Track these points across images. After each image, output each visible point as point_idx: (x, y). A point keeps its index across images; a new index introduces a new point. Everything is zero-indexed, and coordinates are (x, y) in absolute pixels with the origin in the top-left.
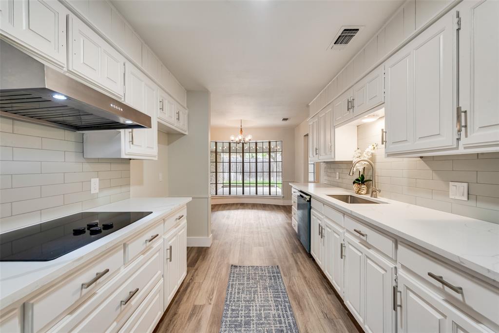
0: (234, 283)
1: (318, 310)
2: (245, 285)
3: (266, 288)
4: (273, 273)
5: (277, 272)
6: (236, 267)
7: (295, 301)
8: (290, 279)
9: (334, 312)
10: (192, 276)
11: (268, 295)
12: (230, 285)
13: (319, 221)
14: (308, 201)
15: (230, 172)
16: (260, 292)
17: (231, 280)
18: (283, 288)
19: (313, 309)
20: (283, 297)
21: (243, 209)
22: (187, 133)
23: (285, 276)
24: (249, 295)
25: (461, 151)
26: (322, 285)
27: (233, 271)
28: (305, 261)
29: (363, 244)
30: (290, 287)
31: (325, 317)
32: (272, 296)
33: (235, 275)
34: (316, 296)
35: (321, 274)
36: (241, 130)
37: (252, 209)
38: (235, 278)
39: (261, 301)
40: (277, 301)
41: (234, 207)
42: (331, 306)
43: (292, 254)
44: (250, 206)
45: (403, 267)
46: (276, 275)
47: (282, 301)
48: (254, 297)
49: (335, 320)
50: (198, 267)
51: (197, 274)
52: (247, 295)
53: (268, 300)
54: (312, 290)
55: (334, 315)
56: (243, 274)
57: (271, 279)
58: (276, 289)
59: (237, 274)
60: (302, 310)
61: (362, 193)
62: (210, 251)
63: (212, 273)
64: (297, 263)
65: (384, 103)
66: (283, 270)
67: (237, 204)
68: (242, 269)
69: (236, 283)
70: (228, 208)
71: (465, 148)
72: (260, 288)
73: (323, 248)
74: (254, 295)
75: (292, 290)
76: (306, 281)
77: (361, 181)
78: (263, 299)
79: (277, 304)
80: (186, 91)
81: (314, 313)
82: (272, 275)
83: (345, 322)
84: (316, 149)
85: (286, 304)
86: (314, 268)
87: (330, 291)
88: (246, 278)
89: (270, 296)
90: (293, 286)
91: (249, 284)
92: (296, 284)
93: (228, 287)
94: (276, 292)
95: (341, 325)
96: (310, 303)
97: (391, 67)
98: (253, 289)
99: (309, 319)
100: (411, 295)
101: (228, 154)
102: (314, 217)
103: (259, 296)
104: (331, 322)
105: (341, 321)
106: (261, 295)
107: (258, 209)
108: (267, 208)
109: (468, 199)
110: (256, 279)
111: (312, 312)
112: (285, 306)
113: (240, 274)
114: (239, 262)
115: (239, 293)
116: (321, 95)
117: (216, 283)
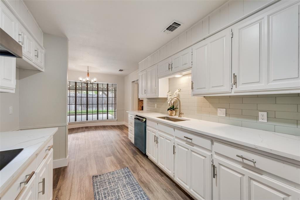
0: (99, 190)
1: (161, 188)
2: (109, 189)
3: (125, 186)
4: (126, 173)
5: (128, 172)
6: (96, 176)
7: (146, 188)
8: (138, 174)
9: (169, 187)
10: (56, 197)
11: (127, 190)
12: (97, 193)
13: (153, 133)
14: (144, 122)
15: (76, 104)
16: (122, 190)
17: (96, 189)
18: (136, 182)
19: (158, 190)
20: (138, 188)
21: (88, 131)
22: (43, 70)
23: (134, 173)
24: (114, 195)
25: (233, 94)
26: (157, 172)
27: (95, 181)
28: (142, 159)
29: (189, 144)
30: (139, 179)
31: (166, 192)
32: (131, 190)
33: (98, 183)
34: (157, 181)
35: (154, 165)
36: (88, 74)
37: (96, 130)
38: (99, 186)
39: (125, 196)
40: (135, 192)
41: (81, 130)
42: (167, 184)
43: (133, 156)
44: (93, 128)
45: (216, 153)
46: (128, 174)
47: (138, 192)
48: (119, 196)
49: (171, 192)
50: (60, 187)
51: (61, 193)
52: (112, 196)
53: (129, 194)
54: (153, 177)
55: (170, 189)
56: (104, 180)
57: (126, 178)
58: (132, 184)
59: (99, 182)
60: (152, 193)
61: (173, 115)
62: (68, 169)
63: (76, 187)
64: (138, 162)
65: (191, 68)
66: (131, 169)
67: (82, 128)
68: (102, 177)
69: (101, 190)
70: (75, 131)
71: (235, 93)
72: (120, 187)
73: (157, 149)
74: (118, 194)
75: (141, 181)
76: (148, 172)
77: (172, 108)
78: (125, 195)
79: (136, 195)
80: (43, 33)
81: (160, 192)
82: (126, 175)
83: (176, 191)
84: (145, 90)
85: (142, 192)
86: (149, 163)
87: (162, 174)
88: (107, 183)
89: (129, 191)
90: (141, 178)
91: (111, 187)
92: (143, 176)
93: (95, 195)
94: (132, 186)
95: (175, 193)
96: (155, 186)
97: (196, 49)
98: (116, 190)
99: (158, 197)
100: (223, 167)
101: (75, 91)
102: (149, 131)
103: (122, 193)
104: (170, 194)
105: (174, 191)
106: (123, 192)
107: (100, 130)
108: (107, 128)
109: (226, 116)
110: (115, 181)
111: (158, 192)
112: (141, 194)
113: (102, 181)
114: (97, 172)
115: (105, 197)
116: (147, 58)
117: (82, 195)
